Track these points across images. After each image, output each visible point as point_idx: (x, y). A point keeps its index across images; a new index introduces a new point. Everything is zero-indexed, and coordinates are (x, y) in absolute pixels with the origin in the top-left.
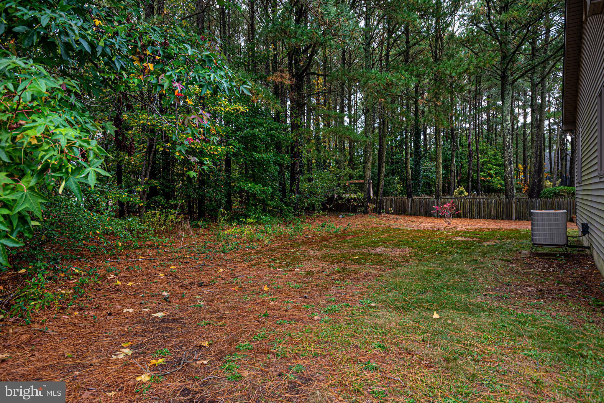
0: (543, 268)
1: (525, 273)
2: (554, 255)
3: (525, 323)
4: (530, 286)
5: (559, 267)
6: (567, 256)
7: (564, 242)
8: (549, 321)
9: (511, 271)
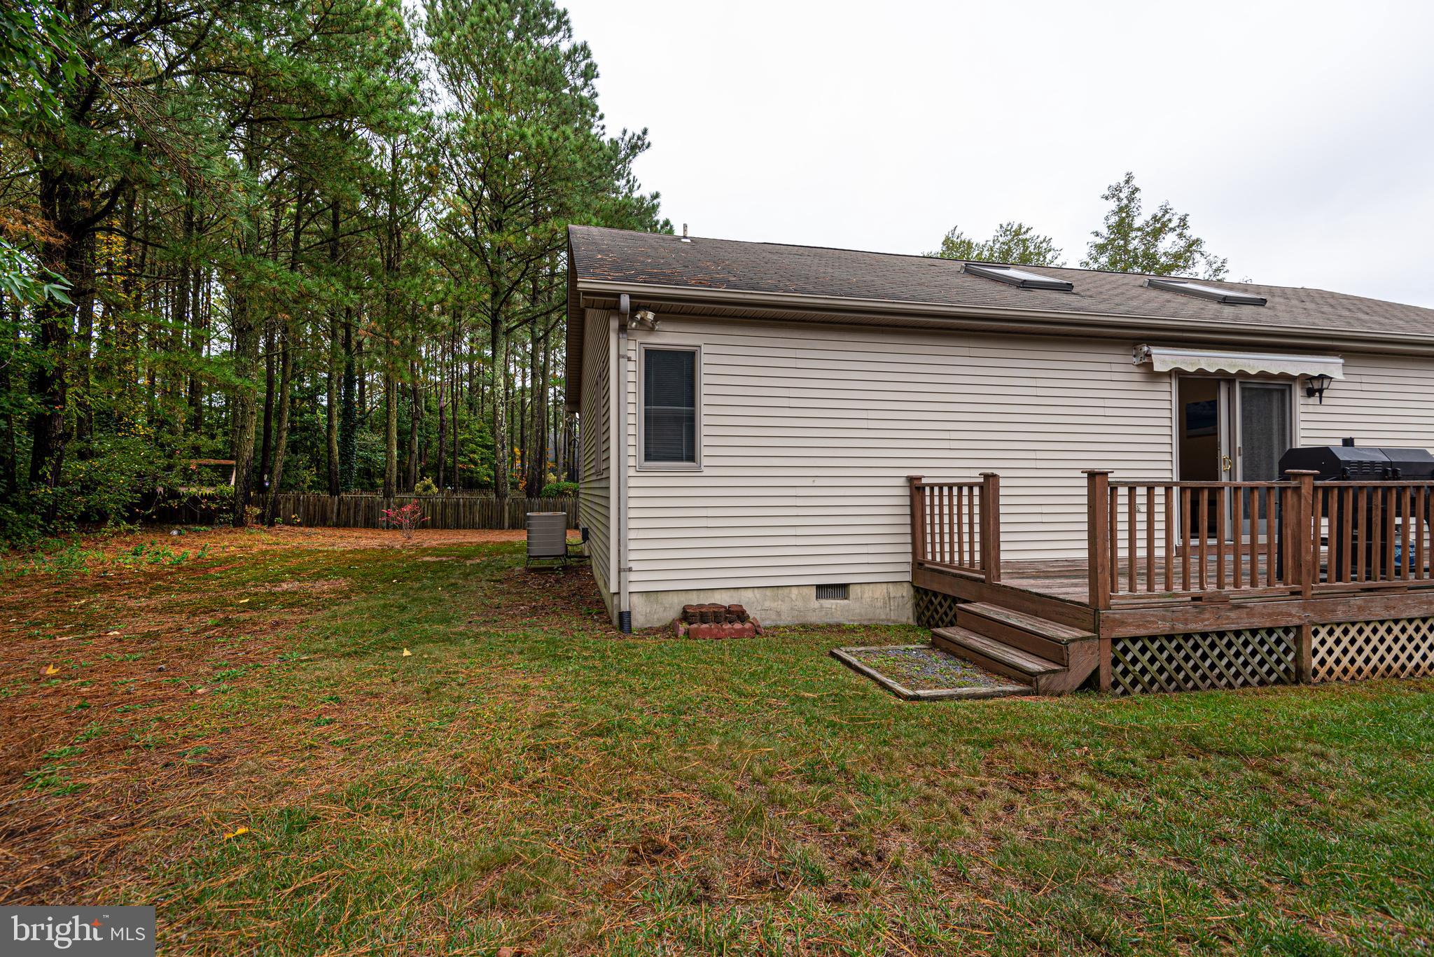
0: (539, 584)
1: (518, 593)
2: (551, 569)
3: (515, 641)
4: (523, 605)
5: (557, 581)
6: (565, 568)
7: (562, 552)
8: (541, 636)
9: (502, 592)
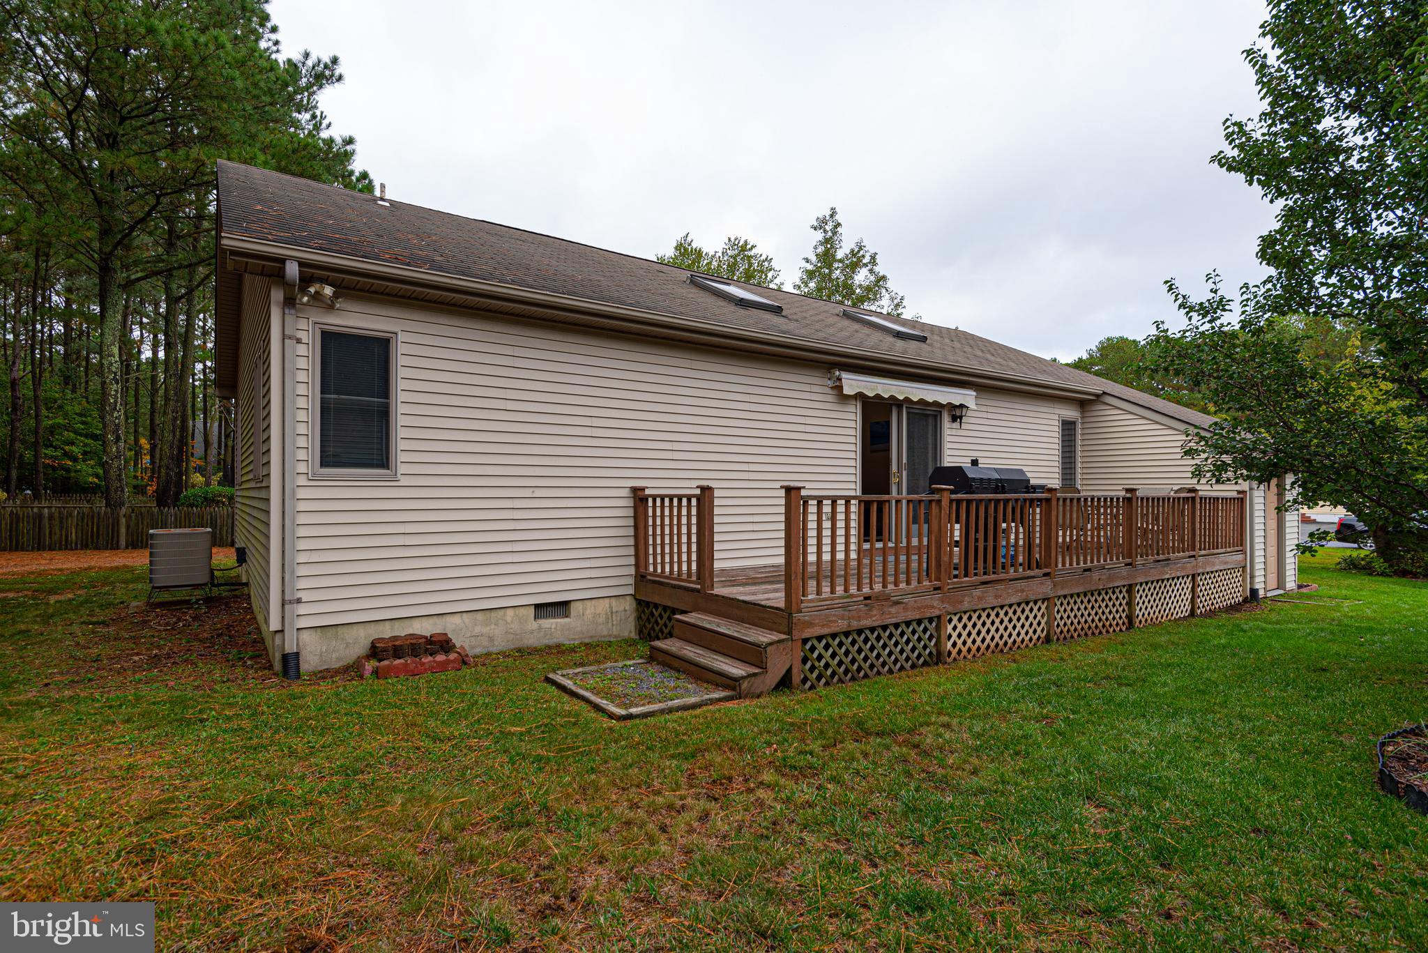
0: (167, 624)
1: (131, 638)
2: (187, 602)
3: (120, 706)
4: (138, 654)
5: (195, 618)
6: (208, 600)
7: (202, 578)
8: (163, 694)
9: (106, 639)
